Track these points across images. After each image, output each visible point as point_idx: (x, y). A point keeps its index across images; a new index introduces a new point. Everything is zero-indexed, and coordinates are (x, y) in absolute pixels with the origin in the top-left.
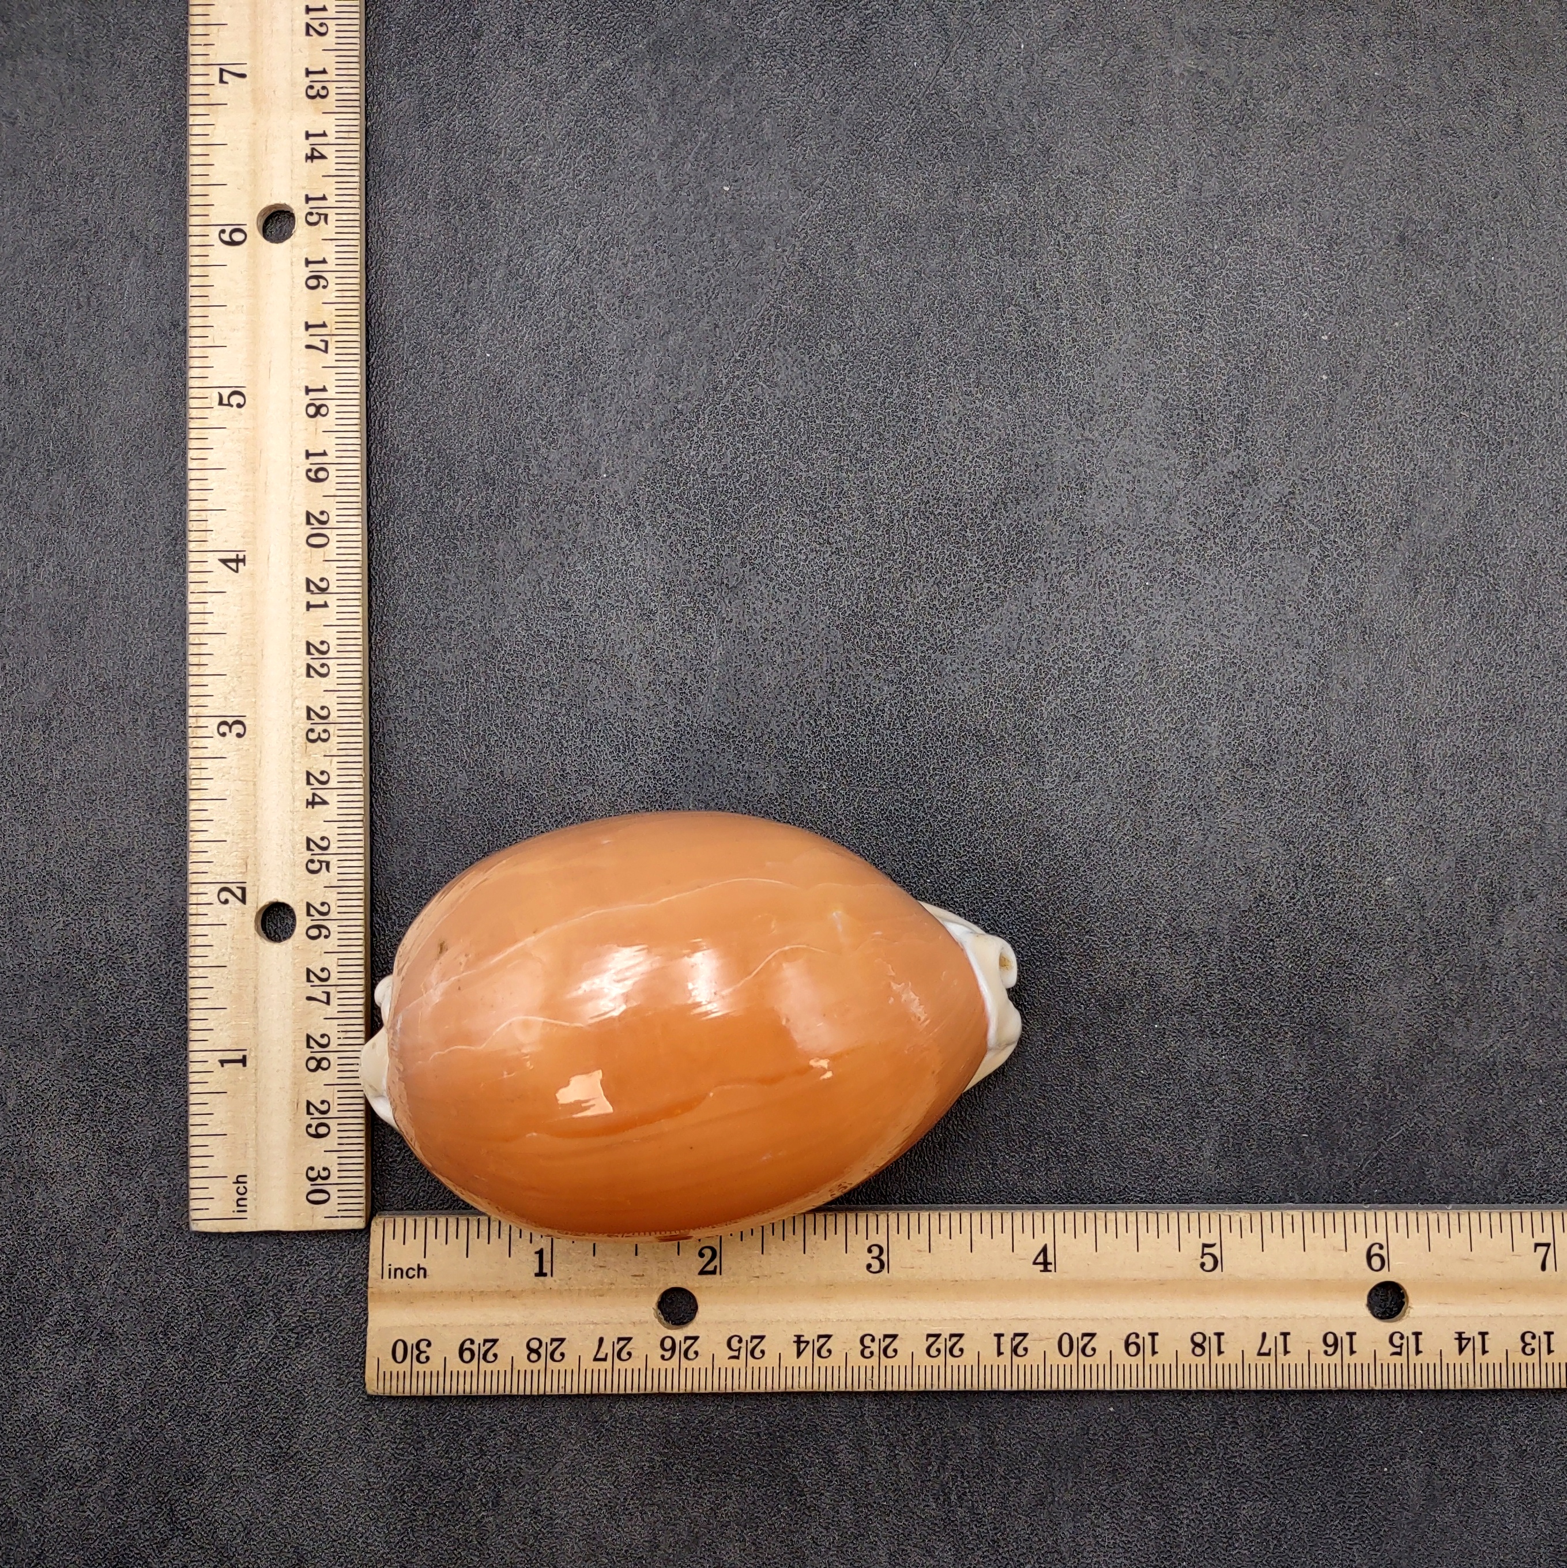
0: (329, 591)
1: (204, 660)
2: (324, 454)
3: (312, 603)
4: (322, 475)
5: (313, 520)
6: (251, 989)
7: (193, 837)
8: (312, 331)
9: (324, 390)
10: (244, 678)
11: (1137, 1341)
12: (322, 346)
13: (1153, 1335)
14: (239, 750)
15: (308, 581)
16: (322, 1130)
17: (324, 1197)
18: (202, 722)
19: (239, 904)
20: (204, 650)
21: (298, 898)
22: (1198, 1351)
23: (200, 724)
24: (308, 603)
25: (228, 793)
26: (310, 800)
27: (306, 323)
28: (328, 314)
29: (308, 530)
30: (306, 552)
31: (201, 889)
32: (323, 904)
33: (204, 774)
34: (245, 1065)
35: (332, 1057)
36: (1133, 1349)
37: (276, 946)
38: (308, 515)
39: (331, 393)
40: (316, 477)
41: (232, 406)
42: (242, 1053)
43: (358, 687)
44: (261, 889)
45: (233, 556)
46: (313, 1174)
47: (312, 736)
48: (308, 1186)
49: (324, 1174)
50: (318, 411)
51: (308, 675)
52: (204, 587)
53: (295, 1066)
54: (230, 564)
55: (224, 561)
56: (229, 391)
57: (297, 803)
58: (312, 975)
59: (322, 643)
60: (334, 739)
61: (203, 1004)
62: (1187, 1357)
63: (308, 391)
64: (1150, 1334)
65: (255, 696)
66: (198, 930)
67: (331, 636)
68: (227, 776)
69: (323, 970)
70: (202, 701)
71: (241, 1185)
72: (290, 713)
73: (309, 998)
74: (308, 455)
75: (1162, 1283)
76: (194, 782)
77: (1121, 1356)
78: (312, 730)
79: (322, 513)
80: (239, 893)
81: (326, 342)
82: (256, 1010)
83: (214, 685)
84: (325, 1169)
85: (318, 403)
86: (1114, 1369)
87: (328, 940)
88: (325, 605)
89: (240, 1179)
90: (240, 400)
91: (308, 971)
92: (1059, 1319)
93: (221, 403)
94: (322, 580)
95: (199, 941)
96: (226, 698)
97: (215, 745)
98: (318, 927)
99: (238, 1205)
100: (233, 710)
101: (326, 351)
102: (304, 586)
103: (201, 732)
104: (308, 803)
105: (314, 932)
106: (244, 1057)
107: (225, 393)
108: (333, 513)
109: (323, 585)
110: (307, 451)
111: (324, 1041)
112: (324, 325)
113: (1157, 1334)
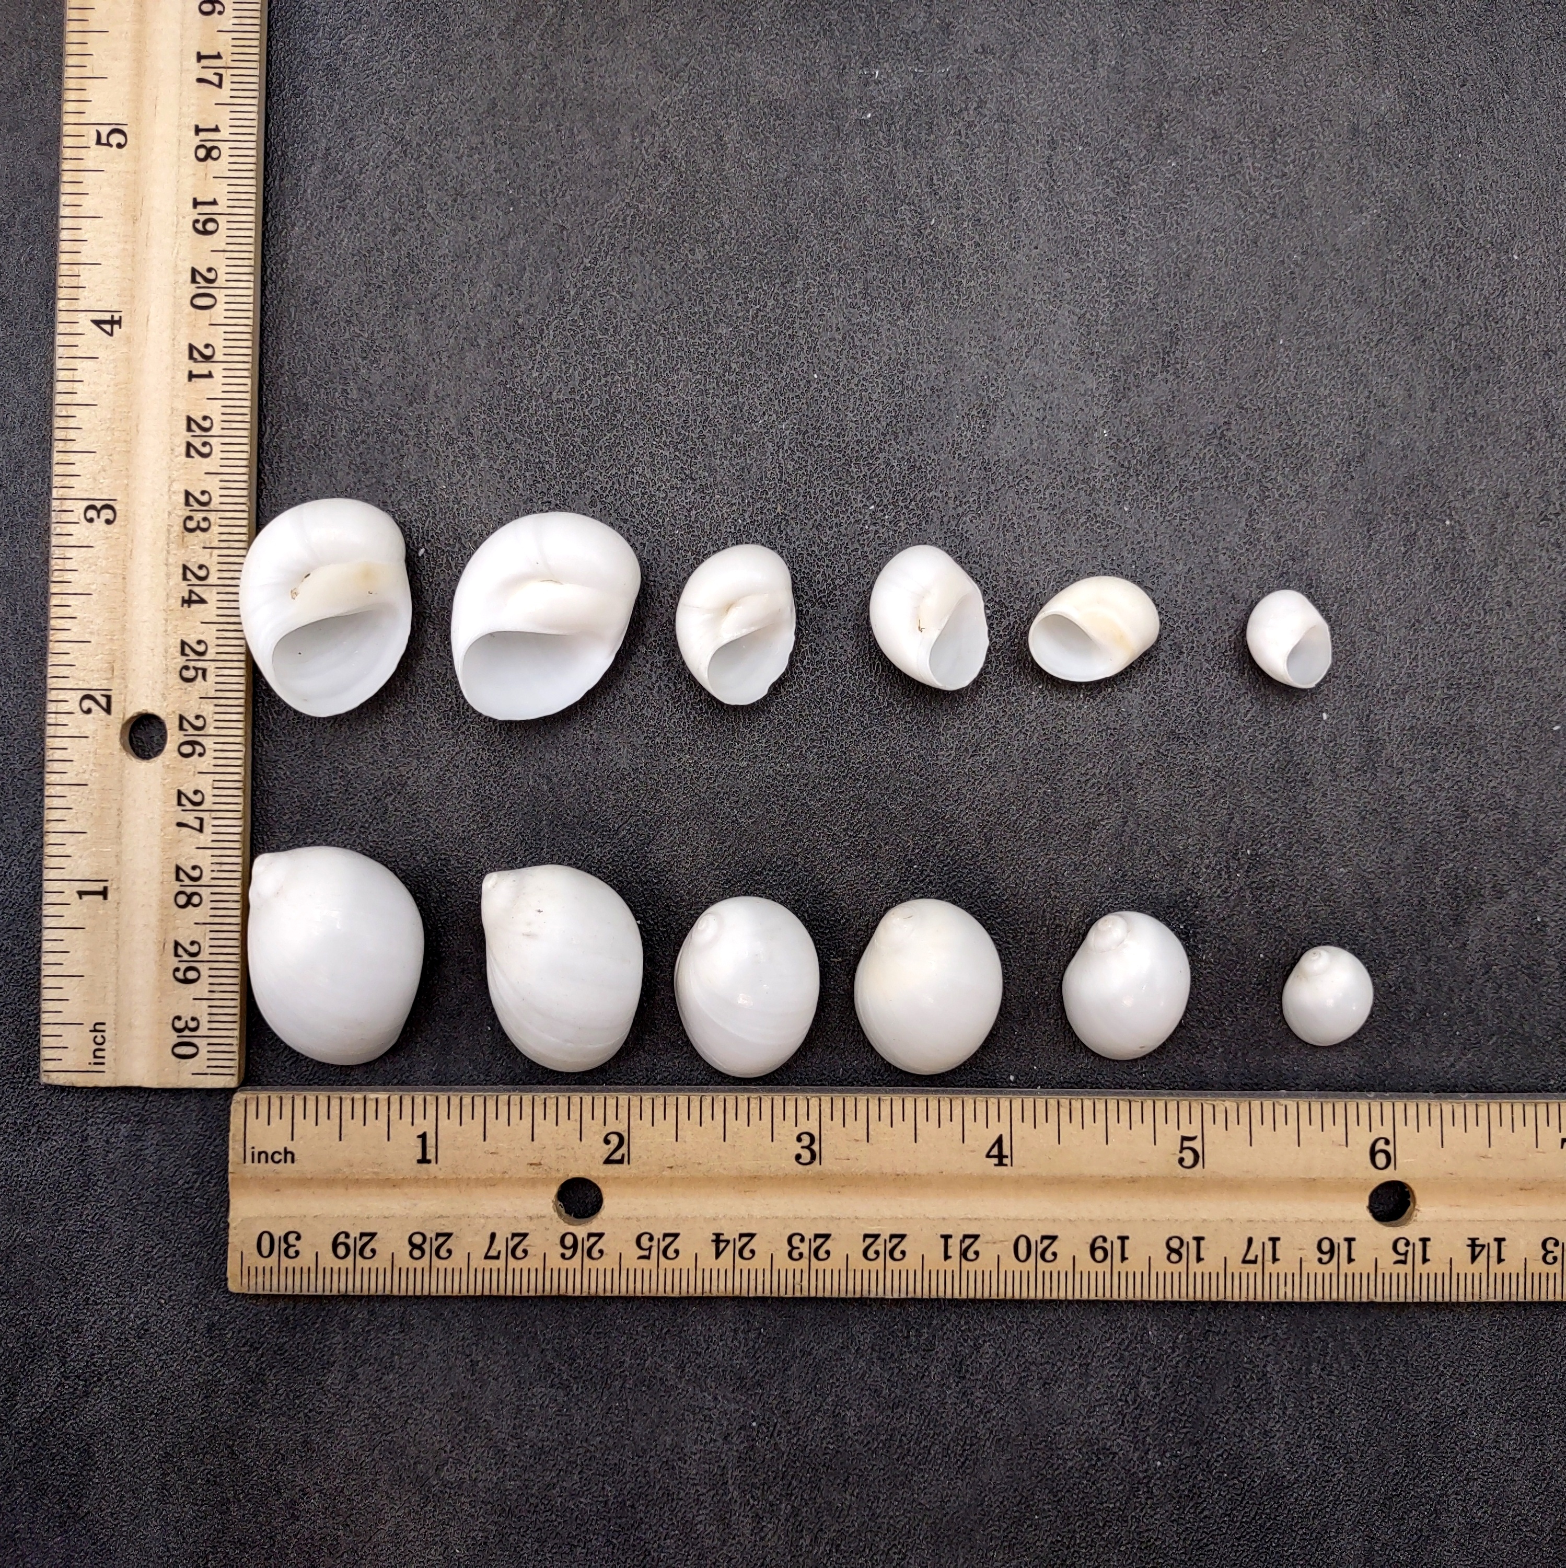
0: (215, 358)
1: (72, 434)
2: (214, 203)
3: (195, 372)
4: (210, 226)
5: (199, 279)
6: (114, 812)
7: (54, 636)
8: (205, 62)
9: (216, 130)
10: (115, 457)
11: (1105, 1245)
12: (215, 80)
13: (1123, 1239)
14: (107, 538)
15: (191, 348)
16: (191, 975)
17: (190, 1050)
18: (68, 505)
19: (103, 714)
20: (72, 423)
21: (169, 710)
22: (1174, 1257)
23: (64, 508)
24: (190, 372)
25: (94, 587)
26: (187, 597)
27: (199, 53)
28: (224, 44)
29: (193, 289)
30: (189, 314)
31: (62, 695)
32: (197, 717)
33: (69, 565)
34: (105, 898)
35: (205, 892)
36: (1099, 1254)
37: (143, 765)
38: (194, 271)
39: (224, 134)
40: (203, 228)
41: (111, 146)
42: (102, 884)
43: (244, 470)
44: (129, 698)
45: (107, 317)
46: (180, 1025)
47: (191, 525)
48: (174, 1038)
49: (192, 1025)
50: (208, 153)
51: (188, 455)
52: (73, 352)
53: (162, 901)
54: (103, 326)
55: (97, 323)
56: (108, 129)
57: (172, 601)
58: (183, 798)
59: (205, 418)
60: (215, 529)
61: (60, 827)
62: (1161, 1265)
63: (198, 130)
64: (1119, 1238)
65: (128, 477)
66: (57, 743)
67: (215, 410)
68: (94, 568)
69: (196, 792)
70: (67, 481)
71: (99, 1034)
72: (167, 497)
73: (180, 825)
74: (196, 203)
75: (1133, 1180)
76: (56, 573)
77: (1085, 1262)
78: (190, 518)
79: (210, 270)
80: (103, 701)
81: (221, 76)
82: (119, 837)
83: (82, 464)
84: (193, 1019)
85: (209, 144)
86: (1078, 1277)
87: (202, 759)
88: (210, 375)
89: (98, 1027)
90: (121, 139)
91: (180, 793)
92: (1016, 1220)
93: (99, 142)
94: (207, 346)
95: (58, 755)
96: (95, 479)
97: (81, 532)
98: (192, 743)
99: (95, 1057)
100: (102, 493)
101: (220, 86)
102: (187, 353)
103: (65, 517)
104: (184, 601)
105: (187, 749)
106: (106, 888)
107: (105, 131)
108: (222, 270)
109: (208, 352)
110: (195, 199)
111: (196, 874)
112: (218, 56)
113: (1127, 1238)
